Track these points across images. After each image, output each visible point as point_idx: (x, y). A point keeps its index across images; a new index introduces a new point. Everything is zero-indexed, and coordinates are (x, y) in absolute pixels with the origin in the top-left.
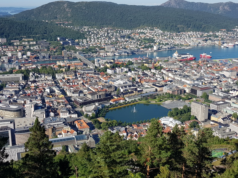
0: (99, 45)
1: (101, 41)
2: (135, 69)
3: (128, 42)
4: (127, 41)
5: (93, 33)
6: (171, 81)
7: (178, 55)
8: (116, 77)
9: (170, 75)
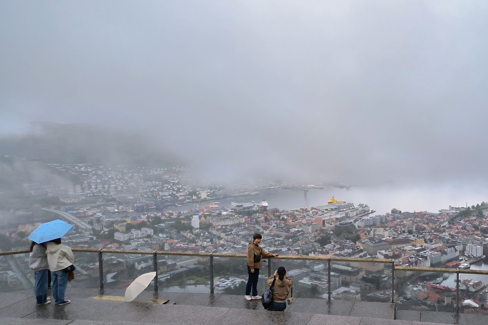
0: (105, 194)
1: (109, 187)
2: (166, 230)
3: (157, 188)
4: (155, 186)
5: (94, 175)
6: (223, 246)
7: (237, 204)
8: (130, 246)
9: (223, 235)
